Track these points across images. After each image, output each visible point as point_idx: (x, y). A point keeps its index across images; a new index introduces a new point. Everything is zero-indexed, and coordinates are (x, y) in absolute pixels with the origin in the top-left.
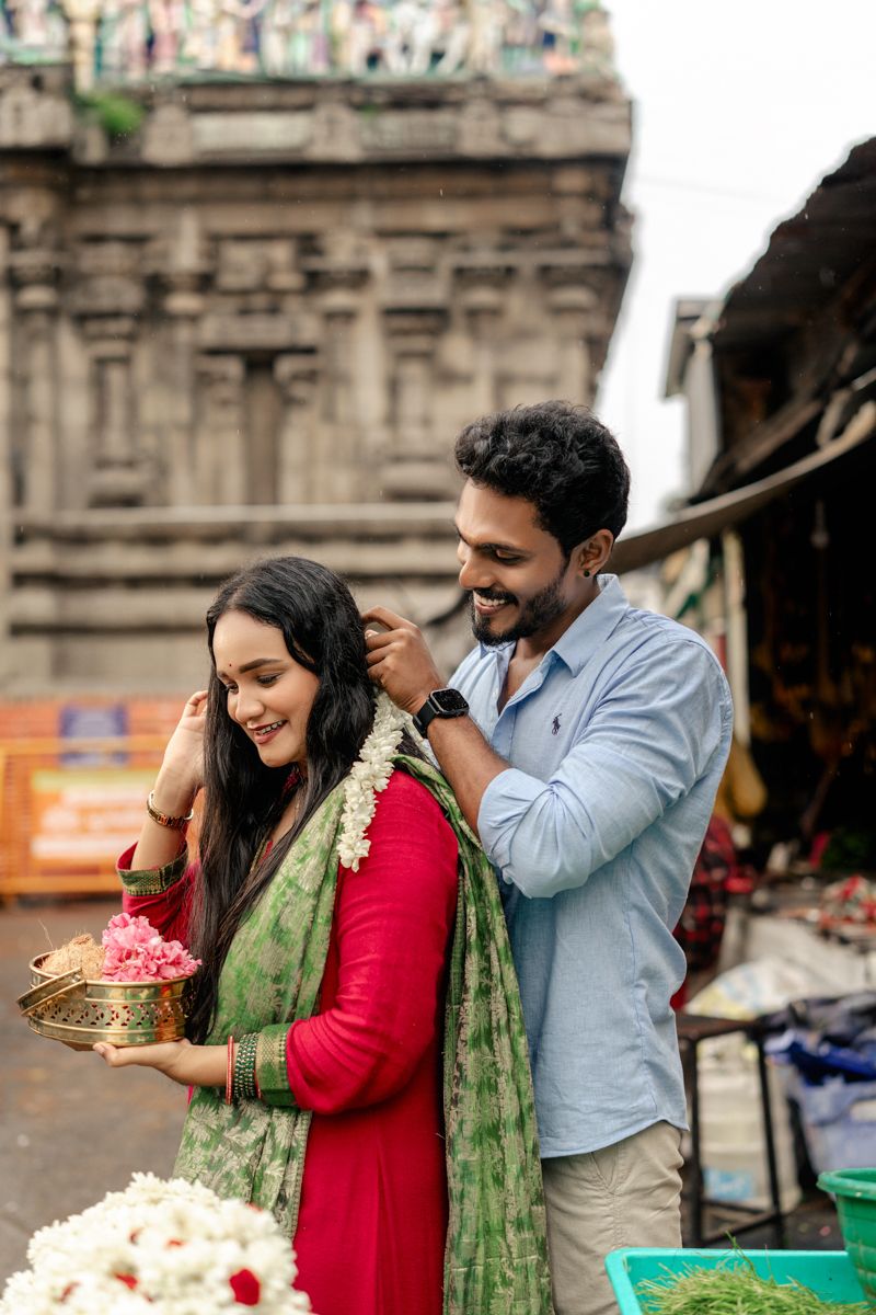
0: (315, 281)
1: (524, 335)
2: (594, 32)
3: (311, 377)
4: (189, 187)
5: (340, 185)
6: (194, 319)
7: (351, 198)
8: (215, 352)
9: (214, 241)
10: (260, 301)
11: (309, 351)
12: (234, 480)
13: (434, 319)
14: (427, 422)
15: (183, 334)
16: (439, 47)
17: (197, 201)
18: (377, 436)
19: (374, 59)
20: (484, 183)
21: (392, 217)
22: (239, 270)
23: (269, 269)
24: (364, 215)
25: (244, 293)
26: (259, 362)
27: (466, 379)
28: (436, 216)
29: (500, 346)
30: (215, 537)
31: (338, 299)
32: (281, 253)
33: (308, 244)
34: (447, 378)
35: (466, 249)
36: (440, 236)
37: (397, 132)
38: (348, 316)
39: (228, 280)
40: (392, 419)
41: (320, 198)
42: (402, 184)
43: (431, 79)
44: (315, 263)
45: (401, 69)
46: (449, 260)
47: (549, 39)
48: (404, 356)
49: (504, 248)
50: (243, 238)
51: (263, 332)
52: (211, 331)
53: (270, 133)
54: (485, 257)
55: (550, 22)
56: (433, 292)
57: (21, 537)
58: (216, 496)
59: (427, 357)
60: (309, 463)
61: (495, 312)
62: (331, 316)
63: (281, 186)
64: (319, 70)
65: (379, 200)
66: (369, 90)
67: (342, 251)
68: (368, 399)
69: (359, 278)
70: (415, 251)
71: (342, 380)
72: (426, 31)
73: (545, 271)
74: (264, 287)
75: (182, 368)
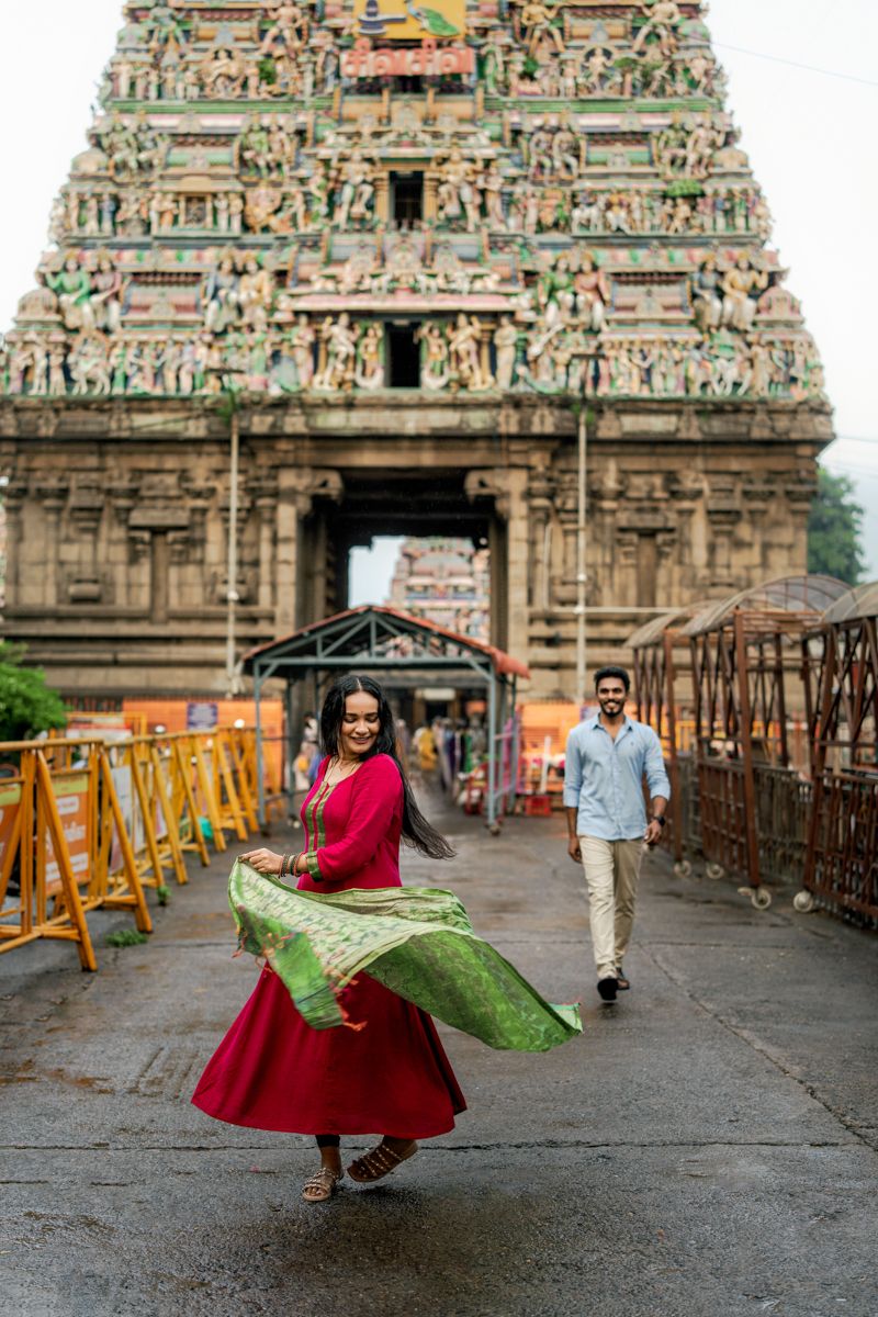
0: (675, 495)
1: (777, 524)
2: (815, 378)
3: (672, 543)
4: (615, 449)
5: (691, 449)
6: (613, 512)
7: (694, 455)
8: (623, 530)
9: (624, 474)
10: (646, 504)
11: (671, 530)
12: (632, 593)
13: (733, 516)
14: (728, 566)
15: (608, 520)
16: (739, 380)
17: (615, 455)
18: (703, 572)
19: (704, 385)
20: (762, 450)
21: (712, 465)
22: (638, 489)
23: (652, 489)
24: (699, 463)
25: (639, 500)
26: (649, 534)
27: (750, 545)
28: (735, 465)
29: (765, 530)
30: (622, 621)
31: (686, 505)
32: (658, 481)
33: (671, 477)
34: (739, 545)
35: (751, 482)
36: (737, 474)
37: (718, 426)
38: (691, 512)
39: (632, 494)
40: (710, 564)
41: (678, 455)
42: (718, 450)
43: (734, 398)
44: (675, 487)
45: (719, 392)
46: (739, 487)
47: (794, 380)
48: (716, 533)
49: (768, 481)
50: (638, 473)
51: (649, 521)
52: (623, 519)
53: (658, 424)
54: (759, 487)
55: (793, 372)
56: (736, 503)
57: (532, 620)
58: (623, 601)
59: (729, 534)
60: (670, 584)
61: (764, 512)
62: (681, 512)
63: (659, 449)
64: (681, 394)
65: (706, 456)
66: (704, 403)
67: (689, 482)
68: (699, 554)
69: (698, 494)
70: (724, 482)
71: (687, 544)
72: (731, 374)
73: (788, 493)
74: (650, 498)
75: (607, 536)
